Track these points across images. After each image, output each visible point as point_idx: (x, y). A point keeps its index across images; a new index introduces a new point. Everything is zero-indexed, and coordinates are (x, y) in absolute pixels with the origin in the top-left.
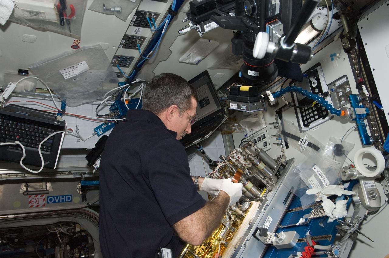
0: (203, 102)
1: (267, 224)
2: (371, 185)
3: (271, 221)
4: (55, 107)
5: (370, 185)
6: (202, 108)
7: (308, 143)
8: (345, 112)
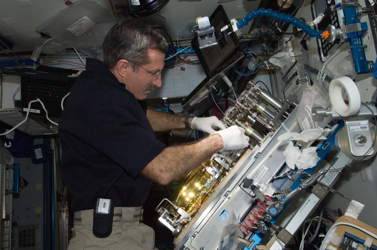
0: (223, 41)
1: (260, 174)
2: (361, 127)
3: (266, 171)
4: (81, 64)
5: (359, 127)
6: (222, 48)
7: (325, 76)
8: (329, 33)
